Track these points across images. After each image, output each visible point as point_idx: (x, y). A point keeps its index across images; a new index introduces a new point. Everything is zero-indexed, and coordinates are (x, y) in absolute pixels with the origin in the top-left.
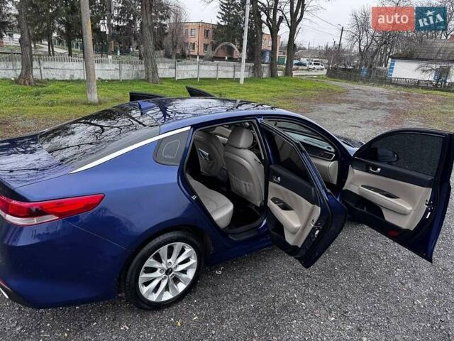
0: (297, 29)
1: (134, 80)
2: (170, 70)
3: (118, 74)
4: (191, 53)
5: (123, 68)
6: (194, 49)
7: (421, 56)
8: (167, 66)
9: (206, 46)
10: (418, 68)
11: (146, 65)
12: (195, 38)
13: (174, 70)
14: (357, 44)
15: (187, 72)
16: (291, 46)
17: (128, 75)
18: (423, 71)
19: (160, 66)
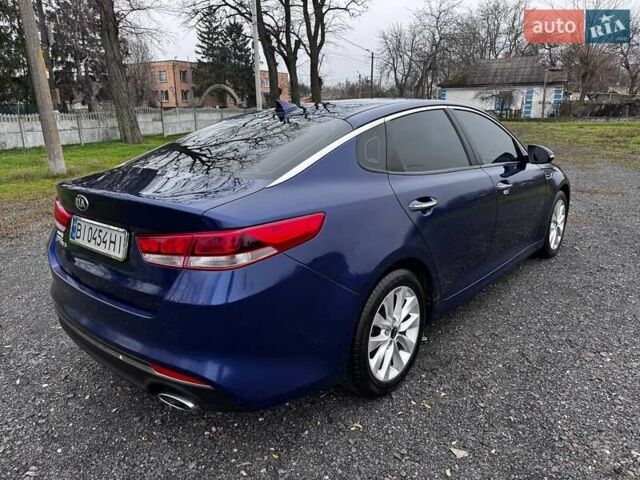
0: (320, 56)
1: (103, 142)
2: (155, 123)
3: (77, 135)
4: (165, 105)
5: (84, 125)
6: (167, 98)
7: (476, 81)
8: (149, 117)
9: (185, 94)
10: (476, 96)
11: (120, 117)
12: (168, 83)
13: (160, 123)
14: (392, 74)
15: (180, 123)
16: (316, 80)
17: (93, 135)
18: (483, 99)
19: (140, 119)
